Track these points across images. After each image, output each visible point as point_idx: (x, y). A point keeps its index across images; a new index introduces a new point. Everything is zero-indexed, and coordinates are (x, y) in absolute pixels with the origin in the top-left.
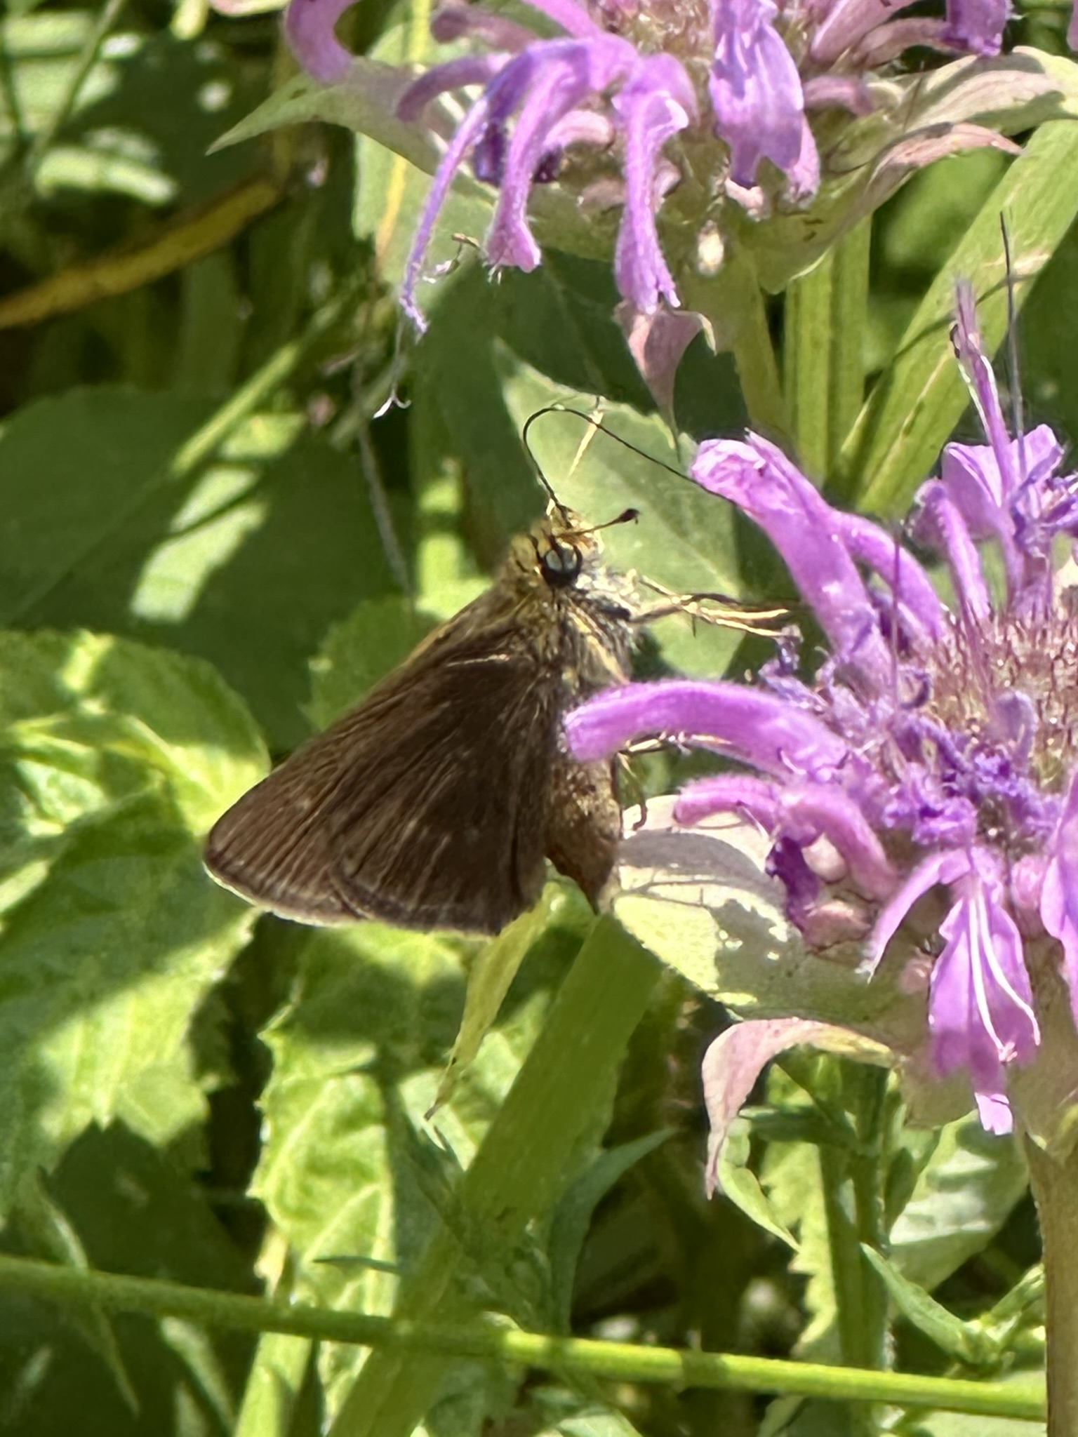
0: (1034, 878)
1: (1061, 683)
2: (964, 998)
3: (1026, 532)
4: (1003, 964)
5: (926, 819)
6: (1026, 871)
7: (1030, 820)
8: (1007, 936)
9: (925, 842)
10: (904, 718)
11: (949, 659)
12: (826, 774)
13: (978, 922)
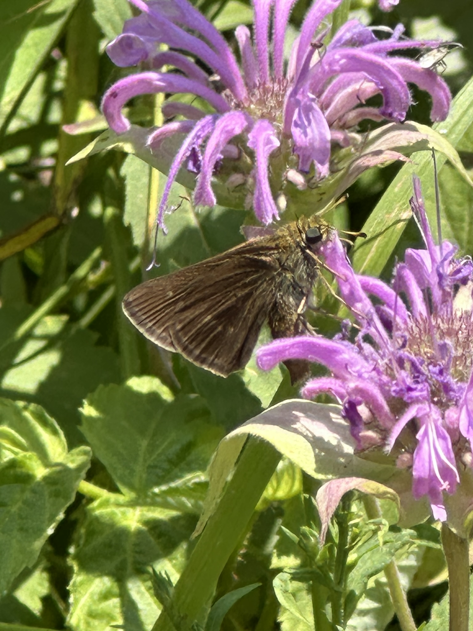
0: (455, 416)
1: (460, 339)
2: (427, 465)
3: (443, 281)
4: (443, 451)
5: (410, 392)
6: (452, 413)
7: (451, 393)
8: (444, 438)
9: (409, 401)
10: (398, 353)
11: (413, 332)
12: (366, 375)
13: (432, 434)
